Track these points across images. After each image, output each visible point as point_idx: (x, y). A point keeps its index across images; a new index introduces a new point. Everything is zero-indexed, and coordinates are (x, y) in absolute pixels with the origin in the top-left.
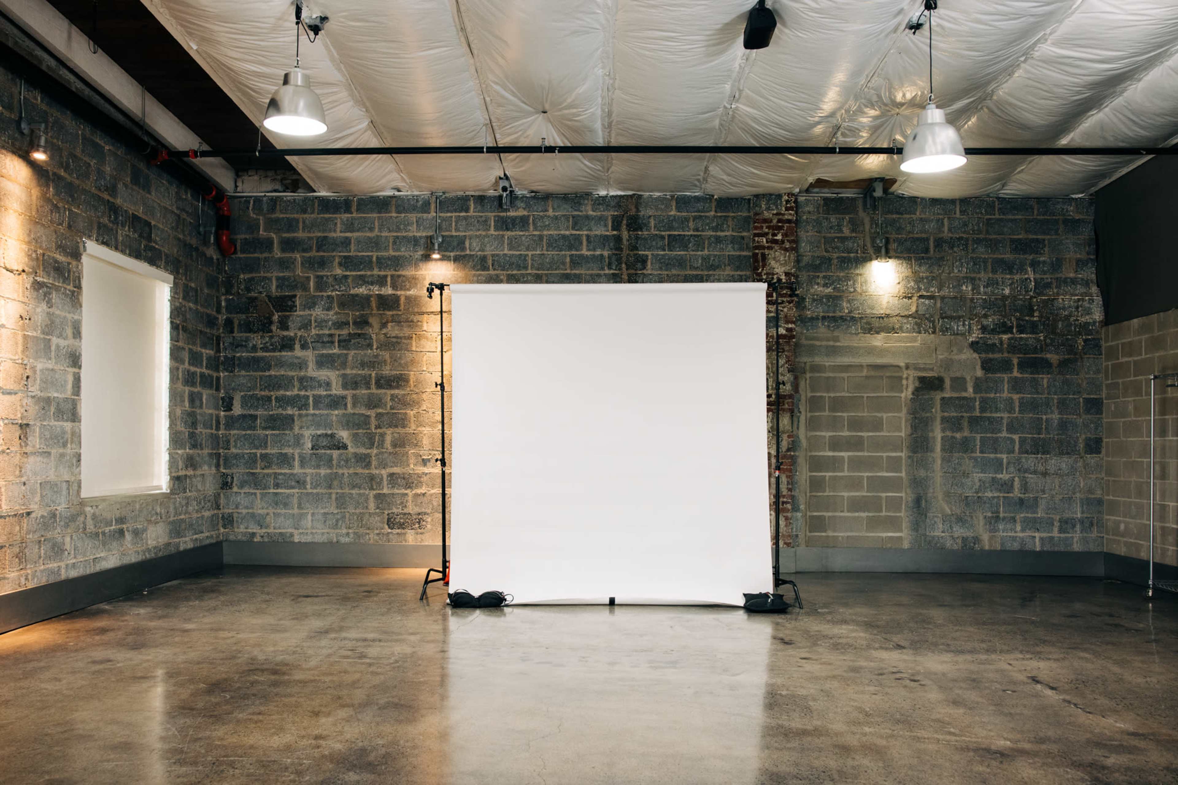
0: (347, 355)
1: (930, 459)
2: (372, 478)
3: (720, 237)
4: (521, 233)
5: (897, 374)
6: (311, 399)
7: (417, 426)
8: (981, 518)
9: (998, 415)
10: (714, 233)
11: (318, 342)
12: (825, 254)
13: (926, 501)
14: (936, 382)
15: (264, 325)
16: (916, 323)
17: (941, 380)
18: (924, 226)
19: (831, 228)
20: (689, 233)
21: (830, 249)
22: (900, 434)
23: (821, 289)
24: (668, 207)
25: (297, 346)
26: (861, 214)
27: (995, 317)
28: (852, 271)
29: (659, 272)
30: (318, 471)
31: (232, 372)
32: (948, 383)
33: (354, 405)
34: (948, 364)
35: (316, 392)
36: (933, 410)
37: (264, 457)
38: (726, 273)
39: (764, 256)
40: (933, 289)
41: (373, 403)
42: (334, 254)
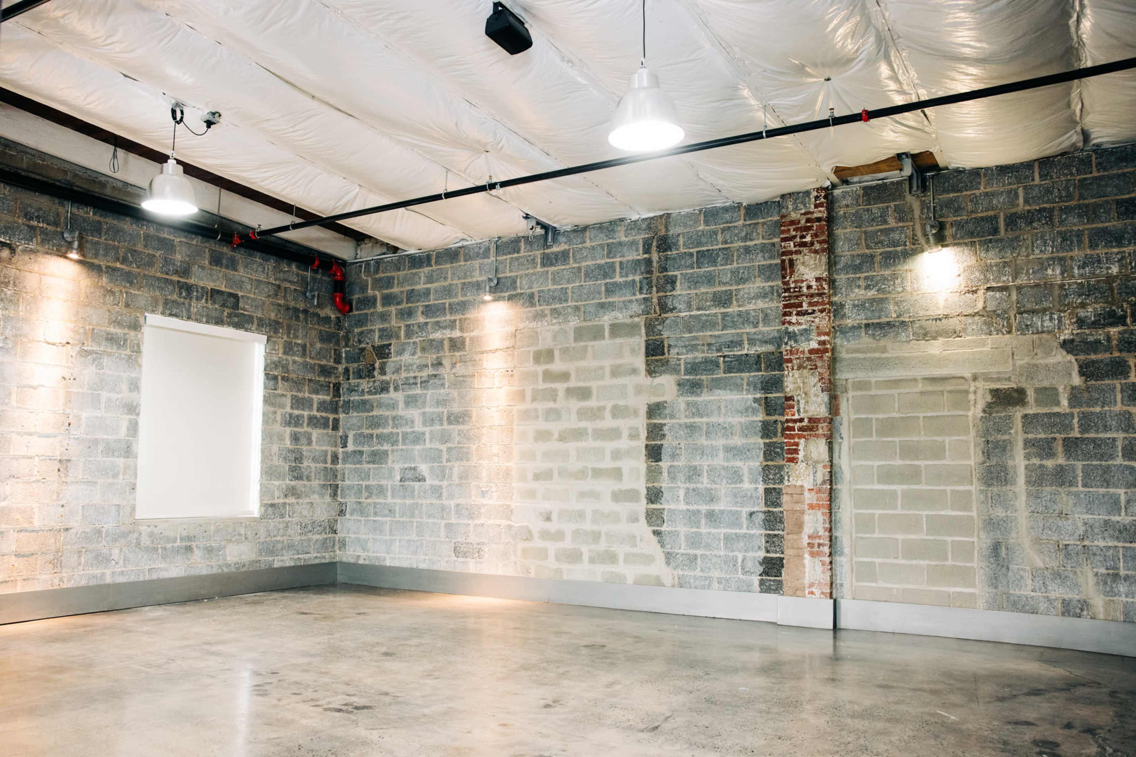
0: (426, 394)
1: (1010, 494)
2: (443, 508)
3: (749, 247)
4: (563, 267)
5: (961, 388)
6: (400, 435)
7: (478, 460)
8: (1090, 575)
9: (1108, 435)
10: (743, 244)
11: (406, 384)
12: (867, 251)
13: (1007, 549)
14: (1015, 395)
15: (369, 371)
16: (985, 323)
17: (1021, 392)
18: (991, 201)
19: (873, 220)
20: (718, 247)
21: (873, 245)
22: (968, 463)
23: (862, 292)
24: (697, 221)
25: (392, 389)
26: (909, 198)
27: (1097, 306)
28: (900, 267)
29: (688, 292)
30: (404, 501)
31: (348, 413)
32: (1031, 396)
33: (431, 440)
34: (1031, 371)
35: (403, 430)
36: (1012, 431)
37: (367, 487)
38: (757, 285)
39: (791, 262)
40: (1005, 279)
41: (445, 438)
42: (419, 304)
